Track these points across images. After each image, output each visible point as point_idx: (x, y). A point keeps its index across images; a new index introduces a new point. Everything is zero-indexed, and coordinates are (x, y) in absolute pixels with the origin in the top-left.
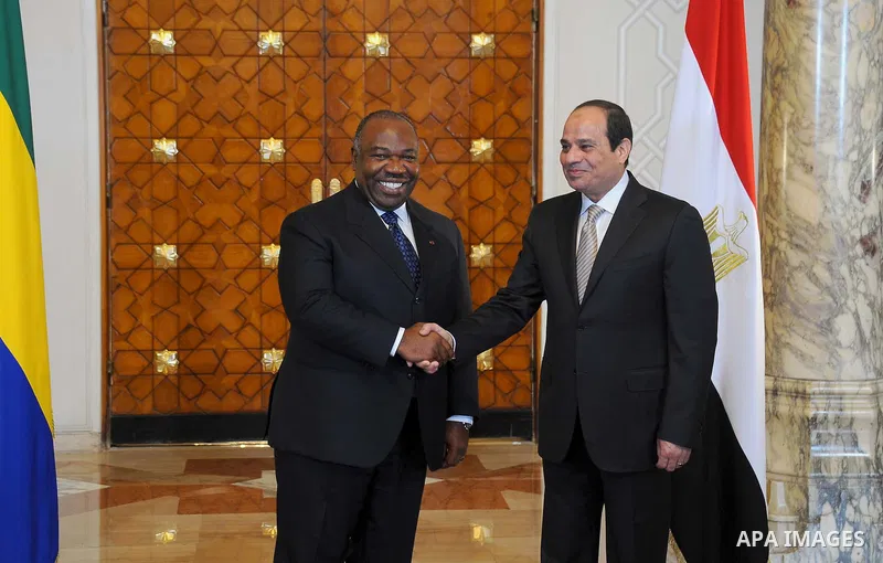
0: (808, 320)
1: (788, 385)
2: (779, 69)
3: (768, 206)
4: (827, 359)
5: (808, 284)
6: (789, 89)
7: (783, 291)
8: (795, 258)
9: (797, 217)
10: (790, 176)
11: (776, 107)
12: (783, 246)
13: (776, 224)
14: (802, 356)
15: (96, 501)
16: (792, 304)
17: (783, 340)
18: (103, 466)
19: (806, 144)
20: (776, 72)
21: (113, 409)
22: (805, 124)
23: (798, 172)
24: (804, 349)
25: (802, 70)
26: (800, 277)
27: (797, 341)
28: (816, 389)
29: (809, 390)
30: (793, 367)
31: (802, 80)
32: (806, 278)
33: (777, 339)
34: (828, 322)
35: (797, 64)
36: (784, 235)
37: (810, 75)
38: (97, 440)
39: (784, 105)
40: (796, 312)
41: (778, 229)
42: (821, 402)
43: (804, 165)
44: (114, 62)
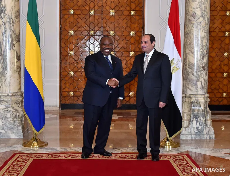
0: (192, 83)
1: (188, 96)
2: (187, 33)
3: (185, 60)
4: (195, 90)
5: (192, 76)
6: (189, 37)
7: (187, 77)
8: (190, 71)
9: (190, 62)
10: (189, 55)
11: (187, 41)
12: (187, 68)
13: (186, 64)
14: (190, 90)
15: (58, 118)
16: (189, 80)
17: (187, 86)
18: (60, 113)
19: (192, 48)
20: (186, 34)
21: (62, 103)
22: (192, 44)
23: (191, 53)
24: (191, 89)
25: (191, 34)
26: (191, 74)
27: (190, 87)
28: (193, 96)
29: (192, 96)
30: (189, 92)
31: (192, 36)
32: (192, 75)
33: (186, 86)
34: (196, 83)
35: (190, 32)
36: (188, 66)
37: (193, 34)
38: (59, 108)
39: (188, 40)
40: (190, 81)
41: (187, 65)
42: (194, 99)
43: (192, 52)
44: (62, 37)
